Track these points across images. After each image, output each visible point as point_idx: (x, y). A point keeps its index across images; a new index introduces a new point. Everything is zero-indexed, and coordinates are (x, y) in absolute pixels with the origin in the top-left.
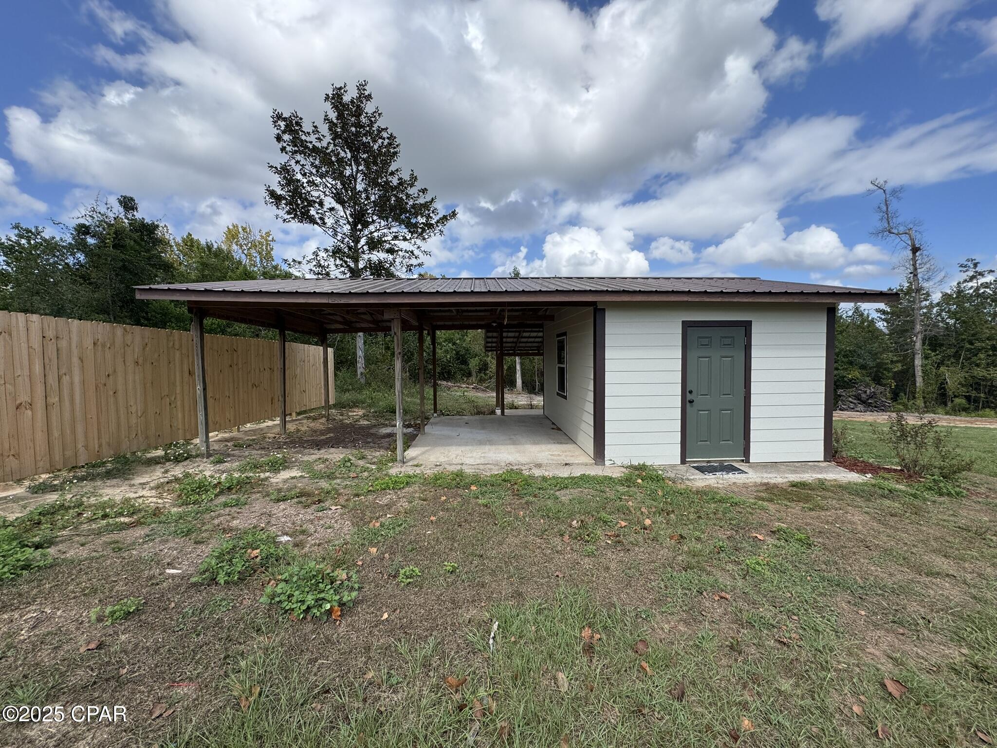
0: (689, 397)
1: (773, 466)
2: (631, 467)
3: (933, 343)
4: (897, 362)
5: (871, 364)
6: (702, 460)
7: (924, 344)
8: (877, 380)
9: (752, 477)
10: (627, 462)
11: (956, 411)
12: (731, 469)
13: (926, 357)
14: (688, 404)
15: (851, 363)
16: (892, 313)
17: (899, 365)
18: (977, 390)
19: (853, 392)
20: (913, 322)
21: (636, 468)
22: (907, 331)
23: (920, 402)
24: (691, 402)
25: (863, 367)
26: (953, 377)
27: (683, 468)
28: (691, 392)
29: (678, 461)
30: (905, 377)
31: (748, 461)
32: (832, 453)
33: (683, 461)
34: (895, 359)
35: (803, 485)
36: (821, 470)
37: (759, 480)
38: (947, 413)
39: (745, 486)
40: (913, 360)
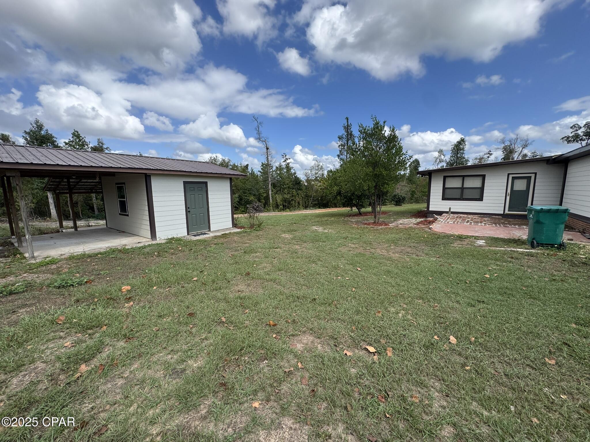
0: (188, 210)
1: (218, 231)
2: (168, 239)
3: (274, 185)
4: (265, 193)
5: (257, 194)
6: (195, 233)
7: (271, 186)
8: (259, 200)
9: (211, 235)
10: (166, 238)
11: (281, 210)
12: (205, 234)
13: (272, 191)
14: (188, 213)
15: (250, 193)
16: (263, 173)
17: (265, 194)
18: (286, 202)
19: (251, 205)
20: (268, 177)
21: (171, 239)
22: (266, 181)
23: (271, 208)
24: (189, 212)
25: (254, 195)
26: (279, 198)
27: (188, 236)
28: (189, 208)
29: (186, 234)
30: (267, 198)
31: (210, 231)
32: (235, 225)
33: (188, 234)
34: (264, 192)
35: (225, 234)
36: (231, 230)
37: (213, 235)
38: (278, 211)
39: (209, 237)
40: (269, 192)
